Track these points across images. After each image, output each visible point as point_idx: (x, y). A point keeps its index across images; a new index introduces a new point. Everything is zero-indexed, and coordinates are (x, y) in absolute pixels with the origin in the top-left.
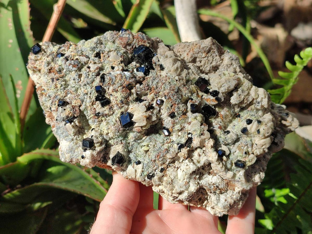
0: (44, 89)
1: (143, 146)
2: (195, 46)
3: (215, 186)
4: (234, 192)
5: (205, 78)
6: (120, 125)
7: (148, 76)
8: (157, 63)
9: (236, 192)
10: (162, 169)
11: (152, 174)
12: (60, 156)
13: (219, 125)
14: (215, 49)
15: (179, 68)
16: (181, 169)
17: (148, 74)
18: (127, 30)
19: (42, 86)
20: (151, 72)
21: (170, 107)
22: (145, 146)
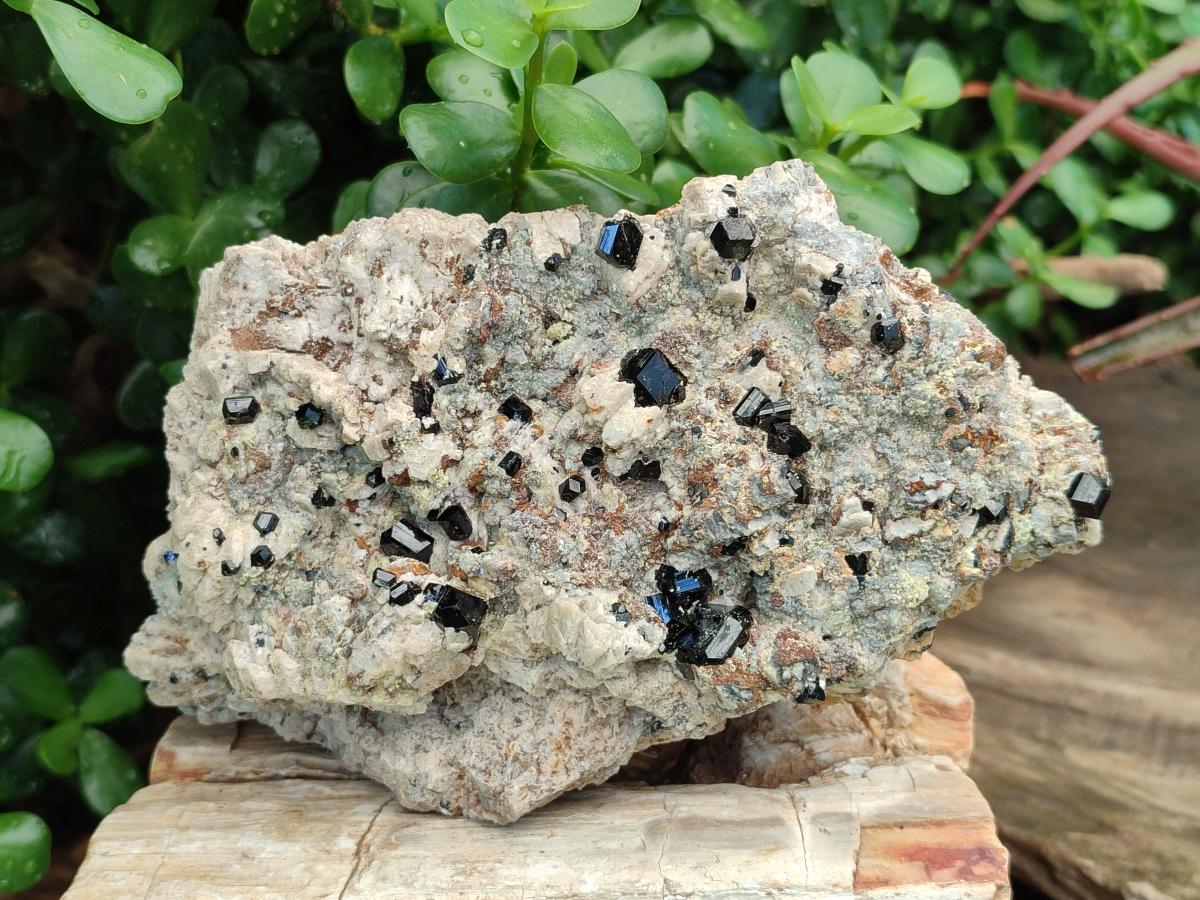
0: (979, 361)
1: (573, 335)
2: (557, 765)
3: (292, 313)
4: (231, 327)
5: (457, 631)
6: (668, 356)
7: (658, 567)
8: (643, 622)
9: (225, 328)
10: (472, 278)
11: (494, 246)
12: (817, 175)
13: (358, 515)
14: (483, 782)
15: (560, 633)
16: (412, 303)
17: (658, 574)
18: (800, 697)
19: (992, 368)
20: (654, 586)
21: (535, 490)
22: (565, 338)
